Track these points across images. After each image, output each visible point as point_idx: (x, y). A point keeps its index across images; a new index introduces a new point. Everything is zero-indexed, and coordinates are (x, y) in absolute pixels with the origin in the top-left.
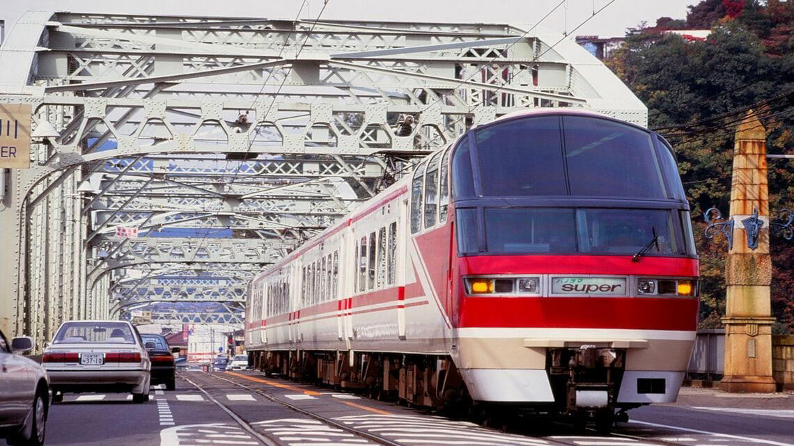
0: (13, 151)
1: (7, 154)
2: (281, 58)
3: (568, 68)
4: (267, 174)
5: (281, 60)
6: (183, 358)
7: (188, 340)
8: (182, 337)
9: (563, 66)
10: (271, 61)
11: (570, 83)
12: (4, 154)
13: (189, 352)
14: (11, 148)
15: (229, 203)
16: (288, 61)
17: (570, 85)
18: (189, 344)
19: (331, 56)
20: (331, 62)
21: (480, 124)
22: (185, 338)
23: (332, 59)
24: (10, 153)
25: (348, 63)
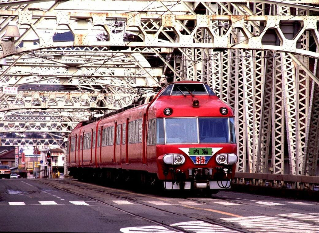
21: (270, 27)
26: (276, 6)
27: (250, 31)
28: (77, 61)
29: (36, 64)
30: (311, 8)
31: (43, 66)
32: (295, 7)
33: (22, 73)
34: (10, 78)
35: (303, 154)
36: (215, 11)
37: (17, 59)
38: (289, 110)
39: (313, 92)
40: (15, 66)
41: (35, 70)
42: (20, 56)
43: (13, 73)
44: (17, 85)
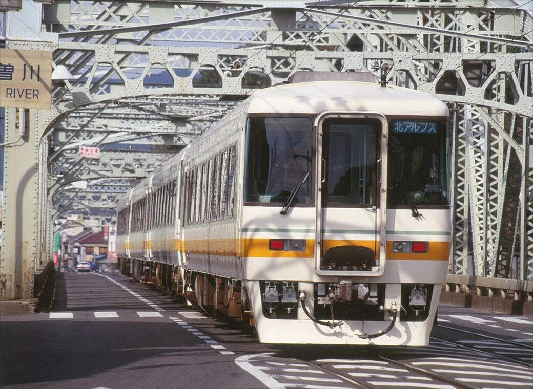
0: (36, 93)
1: (31, 96)
2: (262, 6)
3: (522, 13)
4: (213, 99)
5: (262, 8)
6: (104, 256)
7: (108, 239)
8: (103, 236)
9: (517, 12)
10: (253, 9)
11: (523, 27)
12: (28, 96)
13: (109, 250)
14: (34, 90)
15: (175, 125)
16: (268, 9)
17: (523, 29)
18: (110, 243)
19: (306, 4)
20: (307, 10)
21: (447, 69)
22: (106, 238)
23: (307, 7)
24: (34, 95)
25: (321, 10)
26: (459, 39)
27: (424, 73)
28: (187, 112)
29: (130, 116)
30: (510, 42)
31: (140, 119)
32: (487, 41)
33: (109, 129)
34: (94, 134)
35: (493, 247)
36: (376, 45)
37: (102, 109)
38: (475, 185)
39: (509, 160)
40: (100, 118)
41: (126, 124)
42: (107, 104)
43: (98, 128)
44: (102, 144)
